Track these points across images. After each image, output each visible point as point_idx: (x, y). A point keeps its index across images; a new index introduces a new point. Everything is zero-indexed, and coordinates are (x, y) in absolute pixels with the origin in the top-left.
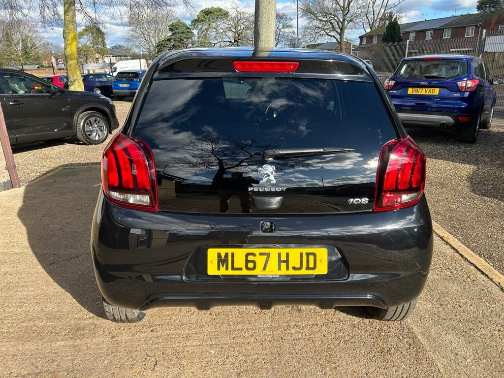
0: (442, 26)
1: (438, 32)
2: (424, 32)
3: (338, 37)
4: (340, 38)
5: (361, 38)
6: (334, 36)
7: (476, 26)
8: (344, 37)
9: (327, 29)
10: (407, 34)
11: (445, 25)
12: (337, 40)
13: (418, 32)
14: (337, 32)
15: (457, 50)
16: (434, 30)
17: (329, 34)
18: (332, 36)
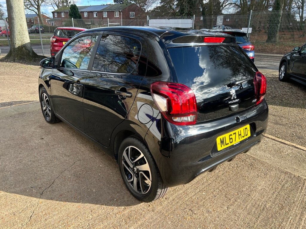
0: (101, 10)
1: (100, 13)
2: (92, 12)
3: (36, 11)
4: (38, 12)
5: (53, 13)
6: (33, 10)
7: (119, 11)
8: (41, 11)
9: (27, 5)
10: (83, 13)
11: (103, 9)
12: (36, 13)
13: (89, 12)
14: (35, 7)
15: (112, 24)
16: (98, 12)
17: (29, 8)
18: (32, 10)
